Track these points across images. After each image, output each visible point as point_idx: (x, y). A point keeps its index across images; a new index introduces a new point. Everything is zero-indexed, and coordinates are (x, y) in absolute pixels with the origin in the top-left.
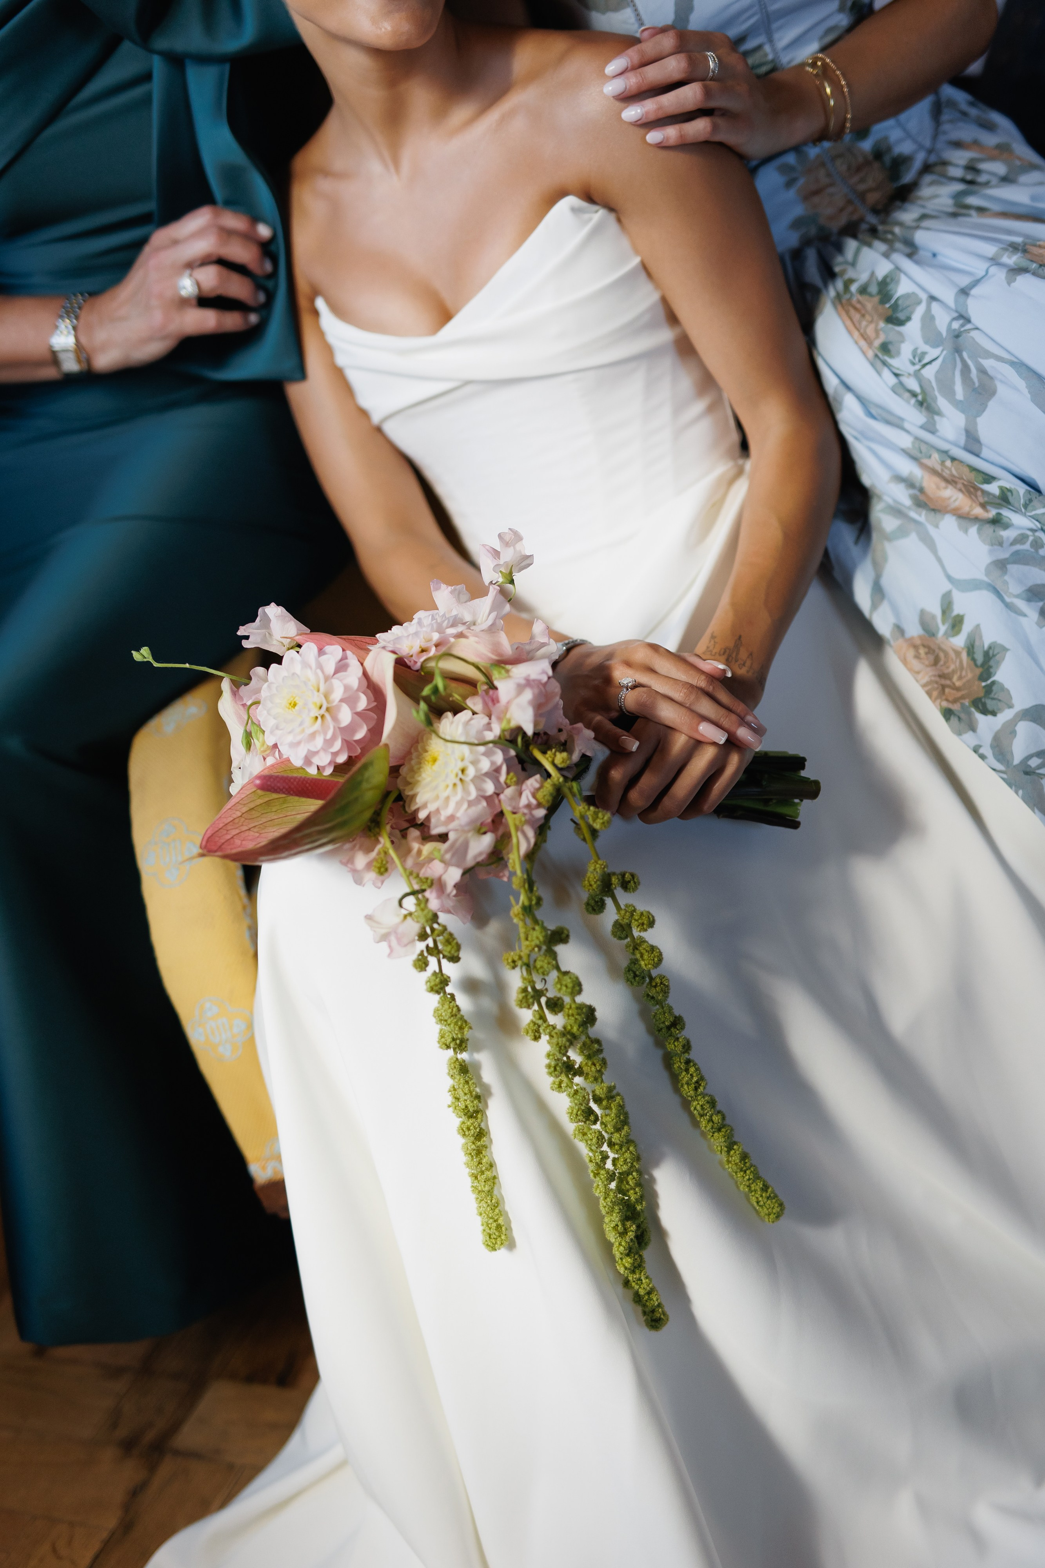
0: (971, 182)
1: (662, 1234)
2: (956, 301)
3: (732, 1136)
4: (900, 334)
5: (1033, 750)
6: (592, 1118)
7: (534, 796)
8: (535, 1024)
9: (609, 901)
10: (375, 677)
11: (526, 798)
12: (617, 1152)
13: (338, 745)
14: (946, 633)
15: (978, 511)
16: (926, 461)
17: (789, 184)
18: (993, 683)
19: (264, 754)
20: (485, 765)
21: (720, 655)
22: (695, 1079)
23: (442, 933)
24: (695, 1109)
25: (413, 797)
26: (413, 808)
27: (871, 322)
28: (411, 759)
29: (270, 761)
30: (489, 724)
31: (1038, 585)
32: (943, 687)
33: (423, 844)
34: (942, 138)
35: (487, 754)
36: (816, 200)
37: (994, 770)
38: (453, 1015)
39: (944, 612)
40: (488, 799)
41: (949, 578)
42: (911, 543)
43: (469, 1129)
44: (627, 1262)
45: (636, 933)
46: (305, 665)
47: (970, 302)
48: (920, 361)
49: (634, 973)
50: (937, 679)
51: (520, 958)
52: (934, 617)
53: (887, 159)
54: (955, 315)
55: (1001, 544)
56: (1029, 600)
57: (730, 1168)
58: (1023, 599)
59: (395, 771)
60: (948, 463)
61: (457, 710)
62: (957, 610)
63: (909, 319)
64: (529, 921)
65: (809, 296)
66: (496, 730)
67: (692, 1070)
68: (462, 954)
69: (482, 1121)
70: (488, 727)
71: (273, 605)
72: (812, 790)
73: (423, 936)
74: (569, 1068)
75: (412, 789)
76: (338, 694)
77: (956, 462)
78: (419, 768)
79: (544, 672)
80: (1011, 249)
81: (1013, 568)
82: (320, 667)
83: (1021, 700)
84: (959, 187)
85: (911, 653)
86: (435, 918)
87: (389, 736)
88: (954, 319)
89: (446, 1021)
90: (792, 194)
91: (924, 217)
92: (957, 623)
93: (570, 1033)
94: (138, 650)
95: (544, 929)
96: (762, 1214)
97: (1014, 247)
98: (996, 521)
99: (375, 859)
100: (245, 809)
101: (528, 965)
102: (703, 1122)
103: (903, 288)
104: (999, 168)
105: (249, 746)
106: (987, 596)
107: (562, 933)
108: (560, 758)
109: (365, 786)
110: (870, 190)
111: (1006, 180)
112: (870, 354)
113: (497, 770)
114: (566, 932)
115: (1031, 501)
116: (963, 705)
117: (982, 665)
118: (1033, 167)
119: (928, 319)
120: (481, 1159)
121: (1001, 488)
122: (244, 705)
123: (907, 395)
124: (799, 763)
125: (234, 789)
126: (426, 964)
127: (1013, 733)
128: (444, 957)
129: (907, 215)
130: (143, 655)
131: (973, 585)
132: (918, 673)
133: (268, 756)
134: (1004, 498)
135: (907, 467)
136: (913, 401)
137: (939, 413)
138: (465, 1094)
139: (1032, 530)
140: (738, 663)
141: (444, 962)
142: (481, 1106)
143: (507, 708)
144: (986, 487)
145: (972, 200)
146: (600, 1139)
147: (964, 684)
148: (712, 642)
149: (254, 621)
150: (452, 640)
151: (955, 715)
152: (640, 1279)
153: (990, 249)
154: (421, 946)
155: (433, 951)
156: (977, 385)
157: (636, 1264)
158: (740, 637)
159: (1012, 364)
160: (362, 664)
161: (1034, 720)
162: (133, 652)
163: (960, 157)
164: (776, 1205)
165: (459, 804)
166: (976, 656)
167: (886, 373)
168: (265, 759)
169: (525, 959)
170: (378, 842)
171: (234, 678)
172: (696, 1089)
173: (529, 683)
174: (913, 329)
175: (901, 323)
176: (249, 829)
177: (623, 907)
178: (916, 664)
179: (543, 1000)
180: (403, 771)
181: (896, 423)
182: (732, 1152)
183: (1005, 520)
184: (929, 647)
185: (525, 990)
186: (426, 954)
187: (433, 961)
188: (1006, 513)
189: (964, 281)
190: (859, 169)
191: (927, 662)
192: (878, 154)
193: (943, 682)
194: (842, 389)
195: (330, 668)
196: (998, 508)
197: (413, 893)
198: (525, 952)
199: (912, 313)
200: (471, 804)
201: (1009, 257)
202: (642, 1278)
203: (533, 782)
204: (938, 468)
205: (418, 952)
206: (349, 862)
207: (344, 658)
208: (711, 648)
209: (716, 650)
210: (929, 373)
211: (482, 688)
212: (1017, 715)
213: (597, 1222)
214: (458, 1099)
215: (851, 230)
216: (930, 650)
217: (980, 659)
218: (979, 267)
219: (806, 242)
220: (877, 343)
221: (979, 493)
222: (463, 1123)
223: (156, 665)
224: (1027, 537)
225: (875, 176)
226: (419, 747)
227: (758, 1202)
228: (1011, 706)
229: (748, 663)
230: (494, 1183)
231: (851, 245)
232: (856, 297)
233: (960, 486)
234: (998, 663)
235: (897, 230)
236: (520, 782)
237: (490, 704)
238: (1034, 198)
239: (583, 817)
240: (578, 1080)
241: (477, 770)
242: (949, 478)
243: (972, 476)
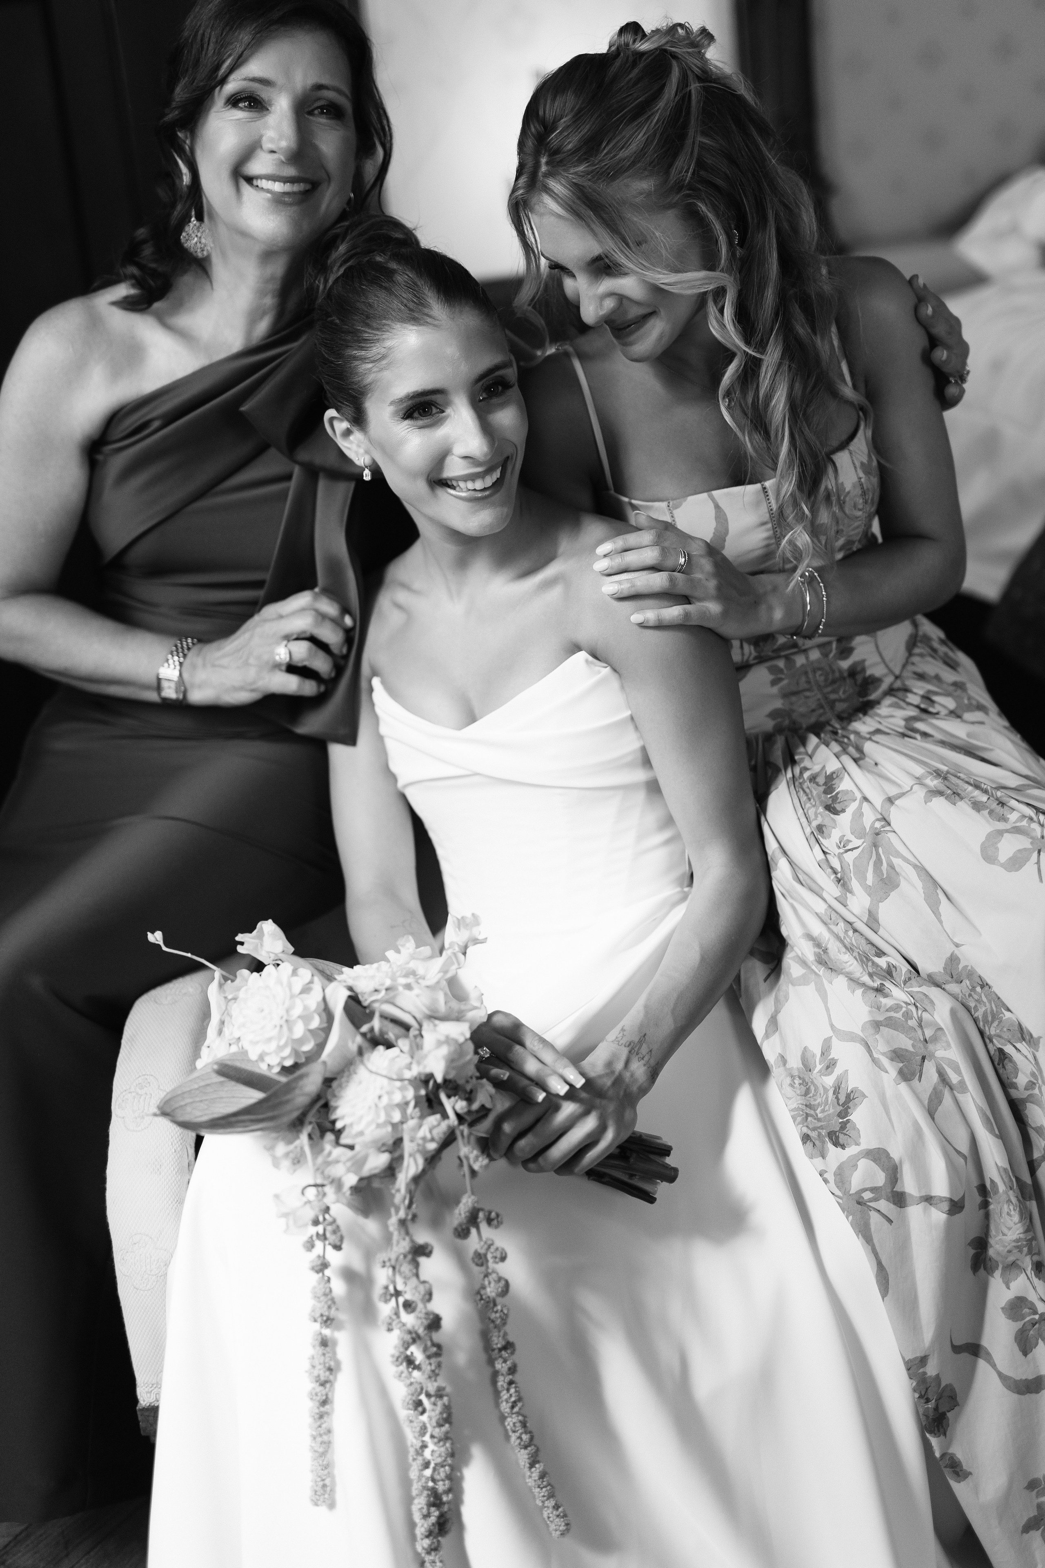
0: (925, 711)
1: (461, 1527)
2: (882, 807)
3: (537, 1455)
4: (834, 821)
5: (868, 1185)
6: (420, 1409)
7: (431, 1131)
8: (390, 1318)
9: (473, 1231)
10: (331, 1004)
11: (424, 1131)
12: (435, 1444)
13: (287, 1052)
14: (820, 1071)
15: (866, 979)
16: (832, 927)
17: (774, 683)
18: (848, 1121)
19: (231, 1042)
20: (398, 1098)
21: (625, 1046)
22: (513, 1399)
23: (331, 1224)
24: (509, 1424)
25: (336, 1108)
26: (333, 1117)
27: (814, 806)
28: (342, 1077)
29: (234, 1049)
30: (411, 1063)
31: (902, 1049)
32: (807, 1115)
33: (335, 1147)
34: (910, 668)
35: (402, 1089)
36: (794, 699)
37: (833, 1194)
38: (325, 1295)
39: (823, 1054)
40: (394, 1126)
41: (832, 1026)
42: (809, 991)
43: (316, 1395)
44: (426, 1543)
45: (491, 1264)
46: (279, 982)
47: (893, 809)
48: (844, 846)
49: (481, 1296)
50: (804, 1107)
51: (390, 1260)
52: (814, 1055)
53: (859, 678)
54: (880, 816)
55: (879, 1008)
56: (892, 1060)
57: (530, 1482)
58: (887, 1057)
59: (328, 1082)
60: (851, 933)
61: (389, 1045)
62: (833, 1055)
63: (843, 811)
64: (403, 1232)
65: (770, 772)
66: (415, 1071)
67: (512, 1391)
68: (344, 1246)
69: (330, 1391)
70: (409, 1067)
71: (270, 921)
72: (671, 1175)
73: (316, 1222)
74: (410, 1362)
75: (336, 1101)
76: (297, 1011)
77: (857, 934)
78: (347, 1086)
79: (462, 1034)
80: (935, 774)
81: (884, 1030)
82: (290, 986)
83: (867, 1141)
84: (913, 712)
85: (788, 1080)
86: (327, 1210)
87: (329, 1055)
88: (878, 820)
89: (319, 1298)
90: (775, 690)
91: (878, 731)
92: (830, 1065)
93: (416, 1333)
94: (153, 933)
95: (412, 1241)
96: (551, 1529)
97: (938, 773)
98: (879, 990)
99: (291, 1152)
100: (202, 1084)
101: (394, 1268)
102: (513, 1437)
103: (844, 785)
104: (950, 703)
105: (220, 1032)
106: (860, 1049)
107: (427, 1248)
108: (461, 1105)
109: (297, 1092)
110: (841, 700)
111: (955, 714)
112: (808, 831)
113: (407, 1104)
114: (429, 1249)
115: (910, 979)
116: (819, 1134)
117: (843, 1105)
118: (981, 708)
119: (859, 814)
120: (322, 1424)
121: (888, 964)
122: (226, 998)
123: (830, 870)
124: (666, 1151)
125: (200, 1064)
126: (313, 1246)
127: (855, 1166)
128: (330, 1244)
129: (863, 726)
130: (156, 937)
131: (850, 1037)
132: (789, 1098)
133: (234, 1043)
134: (889, 972)
135: (818, 929)
136: (833, 876)
137: (851, 892)
138: (320, 1364)
139: (906, 1003)
140: (639, 1056)
141: (329, 1249)
142: (331, 1378)
143: (426, 1056)
144: (876, 960)
145: (920, 726)
146: (423, 1429)
147: (825, 1117)
148: (621, 1034)
149: (251, 932)
150: (401, 989)
151: (811, 1141)
152: (434, 1562)
153: (919, 770)
154: (313, 1230)
155: (323, 1237)
156: (885, 876)
157: (433, 1547)
158: (645, 1035)
159: (915, 867)
160: (324, 991)
161: (874, 1160)
162: (148, 933)
163: (920, 688)
164: (563, 1524)
165: (369, 1124)
166: (839, 1096)
167: (817, 848)
168: (230, 1045)
169: (393, 1262)
170: (298, 1137)
171: (224, 973)
172: (513, 1407)
173: (448, 1040)
174: (844, 820)
175: (836, 812)
176: (201, 1101)
177: (484, 1239)
178: (789, 1091)
179: (401, 1300)
180: (335, 1084)
181: (817, 892)
182: (533, 1469)
183: (887, 991)
184: (804, 1080)
185: (386, 1288)
186: (315, 1238)
187: (319, 1244)
188: (888, 984)
189: (893, 791)
190: (834, 682)
191: (799, 1092)
192: (853, 672)
193: (808, 1111)
194: (779, 853)
195: (297, 988)
196: (882, 980)
197: (316, 1185)
198: (393, 1256)
199: (847, 806)
200: (379, 1126)
201: (932, 780)
202: (437, 1561)
203: (434, 1119)
204: (842, 935)
205: (309, 1235)
206: (270, 1148)
207: (311, 982)
208: (620, 1039)
209: (623, 1041)
210: (850, 857)
211: (413, 1032)
212: (861, 1152)
213: (408, 1500)
214: (314, 1367)
215: (817, 729)
216: (804, 1082)
217: (842, 1099)
218: (907, 783)
219: (779, 730)
220: (815, 824)
221: (870, 964)
222: (314, 1389)
223: (165, 948)
224: (901, 1007)
225: (845, 691)
226: (352, 1068)
227: (549, 1518)
228: (858, 1144)
229: (646, 1059)
230: (329, 1447)
231: (813, 740)
232: (807, 784)
233: (855, 954)
234: (856, 1105)
235: (852, 737)
236: (422, 1117)
237: (415, 1048)
238: (969, 735)
239: (467, 1158)
240: (416, 1373)
241: (390, 1099)
242: (848, 946)
243: (867, 948)
